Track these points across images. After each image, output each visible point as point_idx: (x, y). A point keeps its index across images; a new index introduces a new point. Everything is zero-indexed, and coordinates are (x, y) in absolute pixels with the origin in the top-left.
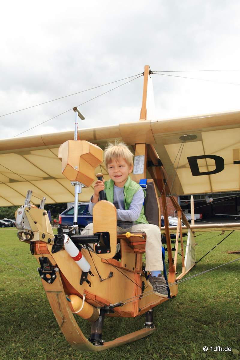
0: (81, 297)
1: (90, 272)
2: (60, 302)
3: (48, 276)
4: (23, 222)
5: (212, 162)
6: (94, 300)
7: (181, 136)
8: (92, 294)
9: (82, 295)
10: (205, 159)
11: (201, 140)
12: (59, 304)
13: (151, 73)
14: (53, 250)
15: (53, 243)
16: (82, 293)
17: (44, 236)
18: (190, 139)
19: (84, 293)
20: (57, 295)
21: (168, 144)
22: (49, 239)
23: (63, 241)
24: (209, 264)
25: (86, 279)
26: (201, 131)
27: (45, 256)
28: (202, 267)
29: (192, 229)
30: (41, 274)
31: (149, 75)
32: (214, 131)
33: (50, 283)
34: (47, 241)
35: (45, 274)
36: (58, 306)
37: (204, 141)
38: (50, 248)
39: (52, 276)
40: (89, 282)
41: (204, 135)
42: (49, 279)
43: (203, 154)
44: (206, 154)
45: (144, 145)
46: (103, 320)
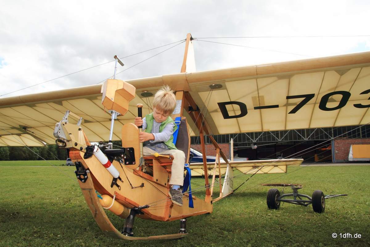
0: (112, 197)
1: (119, 178)
2: (92, 197)
3: (82, 177)
4: (59, 133)
5: (237, 107)
6: (124, 201)
7: (210, 85)
8: (122, 196)
9: (113, 195)
10: (231, 105)
11: (226, 89)
12: (92, 199)
13: (191, 39)
14: (85, 157)
15: (85, 151)
16: (113, 194)
17: (76, 144)
18: (217, 88)
19: (115, 194)
20: (90, 191)
21: (200, 92)
22: (81, 147)
23: (93, 150)
24: (244, 192)
25: (115, 183)
26: (224, 81)
27: (79, 160)
28: (238, 195)
29: (230, 164)
30: (77, 175)
31: (190, 41)
32: (235, 81)
33: (83, 182)
34: (79, 149)
35: (80, 175)
36: (91, 200)
37: (228, 89)
38: (82, 154)
39: (84, 176)
40: (118, 186)
41: (228, 85)
42: (83, 179)
43: (229, 101)
44: (232, 100)
45: (182, 92)
46: (134, 218)
